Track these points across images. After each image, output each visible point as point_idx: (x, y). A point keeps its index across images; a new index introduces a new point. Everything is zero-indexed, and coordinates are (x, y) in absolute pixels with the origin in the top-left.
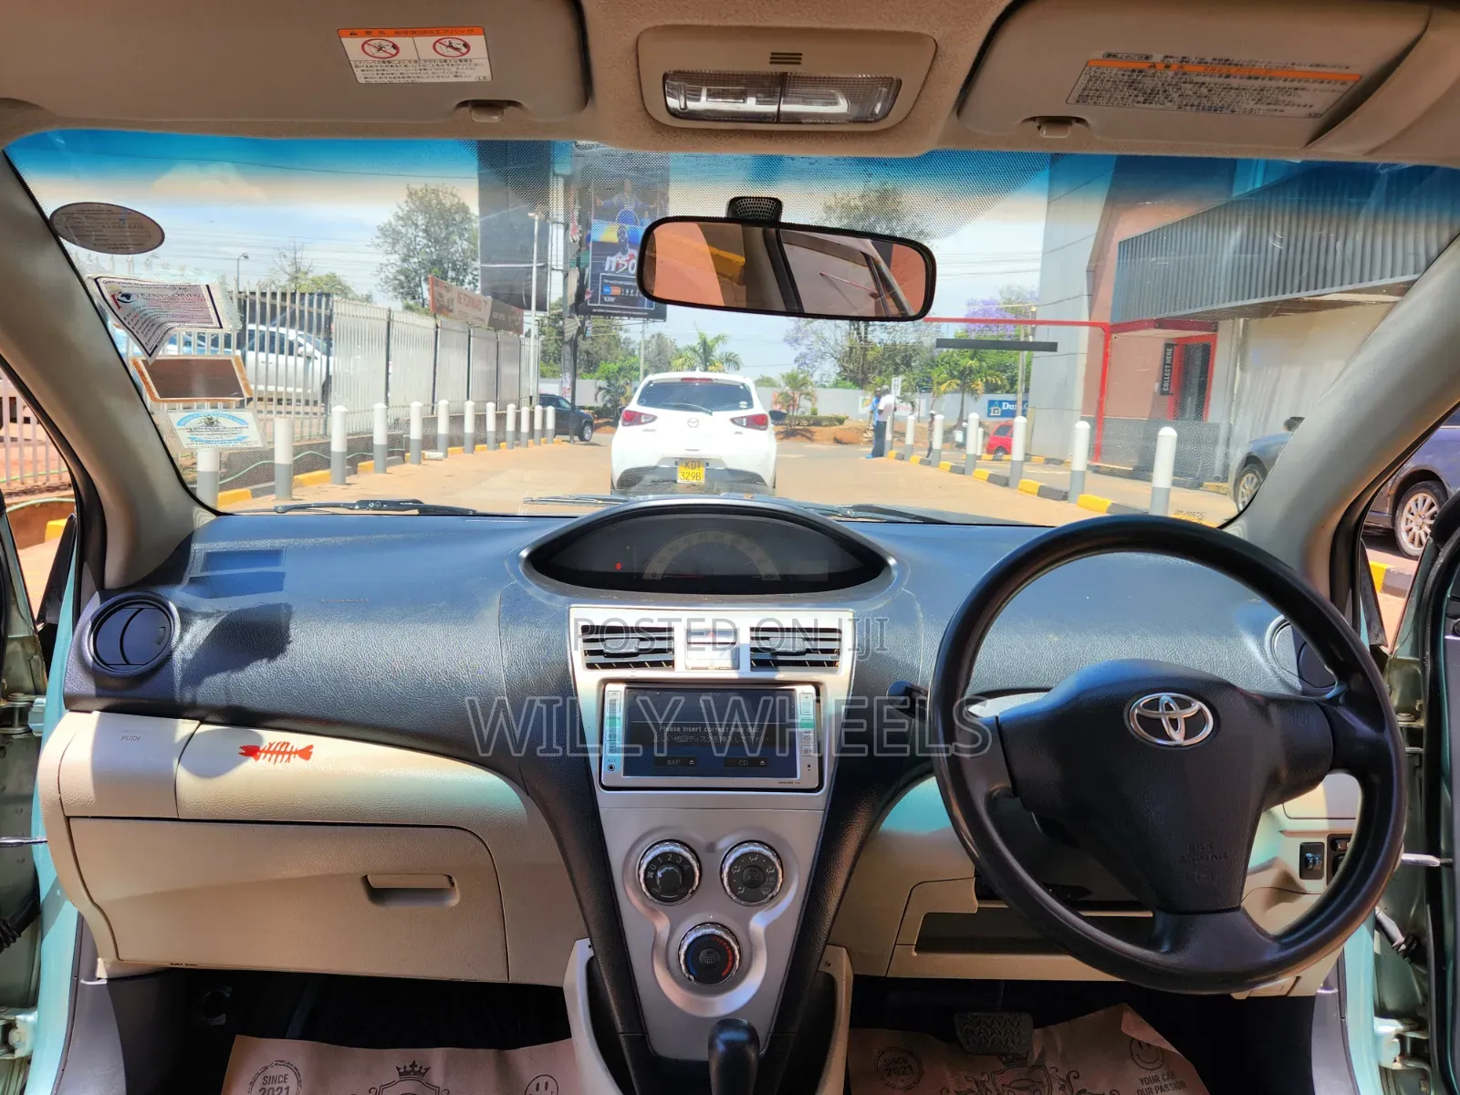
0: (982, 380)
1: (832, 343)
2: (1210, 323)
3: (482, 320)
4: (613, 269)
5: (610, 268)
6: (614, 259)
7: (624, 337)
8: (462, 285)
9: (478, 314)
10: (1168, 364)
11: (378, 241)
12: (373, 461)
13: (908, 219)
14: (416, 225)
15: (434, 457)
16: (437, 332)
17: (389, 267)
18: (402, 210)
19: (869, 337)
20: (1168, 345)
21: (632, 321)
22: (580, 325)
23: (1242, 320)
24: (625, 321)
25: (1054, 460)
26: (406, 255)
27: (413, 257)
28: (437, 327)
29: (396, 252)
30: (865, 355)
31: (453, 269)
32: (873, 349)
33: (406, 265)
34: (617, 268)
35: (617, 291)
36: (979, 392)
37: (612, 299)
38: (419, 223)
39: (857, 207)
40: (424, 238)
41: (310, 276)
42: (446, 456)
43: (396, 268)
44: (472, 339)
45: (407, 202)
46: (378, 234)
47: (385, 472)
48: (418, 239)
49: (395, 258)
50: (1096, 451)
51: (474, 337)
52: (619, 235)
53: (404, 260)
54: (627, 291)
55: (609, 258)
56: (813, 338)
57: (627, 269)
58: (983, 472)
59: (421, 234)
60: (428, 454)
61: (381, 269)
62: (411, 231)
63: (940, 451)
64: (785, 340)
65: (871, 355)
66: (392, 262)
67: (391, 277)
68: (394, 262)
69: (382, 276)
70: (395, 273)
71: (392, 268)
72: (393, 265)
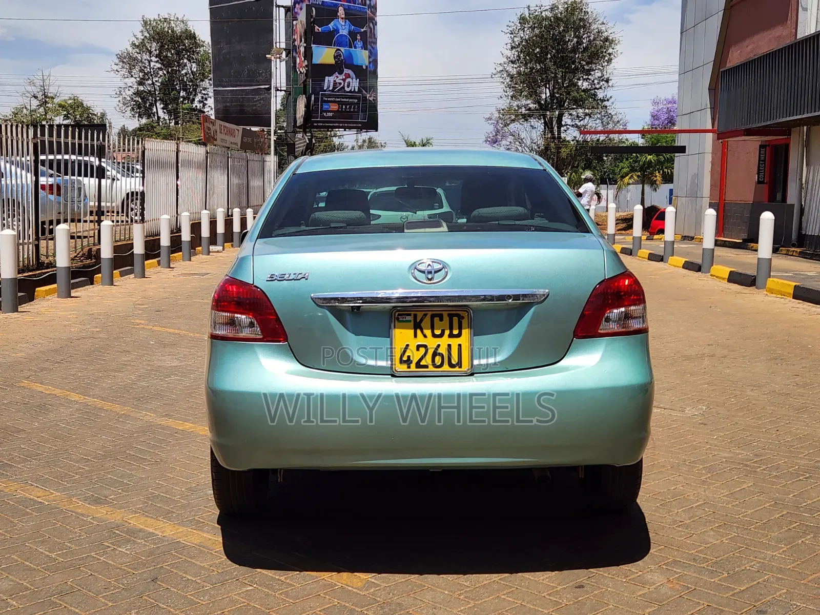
0: (659, 172)
1: (528, 143)
2: (786, 129)
3: (236, 144)
4: (331, 88)
5: (329, 87)
6: (332, 79)
7: (337, 143)
8: (192, 103)
9: (233, 140)
10: (762, 161)
11: (115, 68)
12: (181, 253)
13: (594, 27)
14: (150, 52)
15: (216, 250)
16: (207, 157)
17: (127, 90)
18: (137, 39)
19: (563, 135)
20: (761, 147)
21: (347, 132)
22: (308, 142)
23: (805, 127)
24: (340, 132)
25: (688, 237)
26: (141, 79)
27: (147, 80)
28: (207, 153)
29: (132, 76)
30: (559, 153)
31: (185, 90)
32: (566, 146)
33: (141, 88)
34: (334, 87)
35: (334, 107)
36: (658, 182)
37: (330, 114)
38: (153, 49)
39: (547, 18)
40: (157, 62)
41: (56, 101)
42: (223, 249)
43: (132, 90)
44: (229, 159)
45: (142, 32)
46: (117, 61)
47: (190, 260)
48: (152, 64)
49: (132, 81)
50: (720, 228)
51: (231, 158)
52: (335, 58)
53: (141, 83)
54: (344, 107)
55: (327, 77)
56: (511, 138)
57: (343, 87)
58: (644, 252)
59: (154, 59)
60: (212, 248)
61: (120, 92)
62: (146, 56)
63: (614, 235)
64: (486, 141)
65: (564, 152)
66: (129, 85)
67: (129, 99)
68: (131, 85)
69: (120, 99)
70: (132, 95)
71: (129, 90)
72: (130, 88)
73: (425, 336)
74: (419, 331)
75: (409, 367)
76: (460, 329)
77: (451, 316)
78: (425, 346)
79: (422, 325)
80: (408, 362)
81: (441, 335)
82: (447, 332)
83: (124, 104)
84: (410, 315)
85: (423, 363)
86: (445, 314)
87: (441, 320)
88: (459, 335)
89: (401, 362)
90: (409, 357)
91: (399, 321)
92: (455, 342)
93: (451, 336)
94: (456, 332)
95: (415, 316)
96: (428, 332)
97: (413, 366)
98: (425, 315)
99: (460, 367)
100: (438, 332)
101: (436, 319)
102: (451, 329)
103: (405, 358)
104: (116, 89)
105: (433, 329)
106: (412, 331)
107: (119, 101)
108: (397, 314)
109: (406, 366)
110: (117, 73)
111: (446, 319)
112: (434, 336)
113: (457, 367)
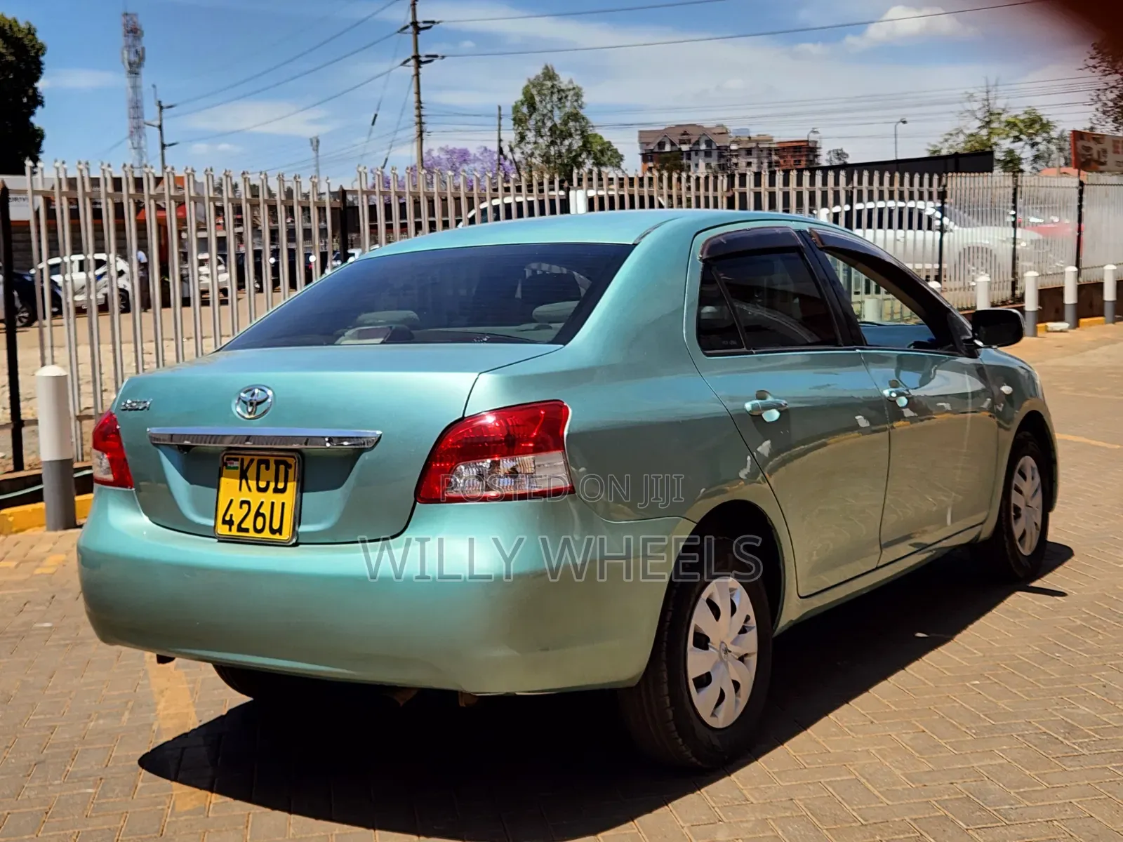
15: (1058, 329)
29: (1116, 71)
43: (1116, 92)
49: (1116, 79)
66: (1112, 84)
67: (1111, 104)
68: (1115, 84)
69: (1099, 105)
70: (1115, 99)
71: (1112, 92)
72: (1113, 89)
73: (250, 489)
74: (244, 481)
75: (230, 530)
76: (286, 482)
77: (278, 463)
78: (248, 503)
79: (248, 474)
80: (230, 523)
81: (264, 490)
82: (272, 485)
83: (1104, 113)
84: (236, 460)
85: (243, 526)
86: (272, 460)
87: (267, 468)
88: (283, 491)
89: (224, 522)
90: (231, 516)
91: (228, 468)
92: (278, 499)
93: (276, 490)
94: (281, 486)
95: (242, 461)
96: (253, 483)
97: (234, 528)
98: (252, 461)
99: (281, 534)
100: (262, 484)
101: (263, 467)
102: (277, 482)
103: (227, 518)
104: (1092, 93)
105: (258, 480)
106: (238, 481)
107: (1097, 110)
108: (225, 459)
109: (227, 527)
110: (1094, 70)
111: (273, 466)
112: (260, 490)
113: (278, 534)
